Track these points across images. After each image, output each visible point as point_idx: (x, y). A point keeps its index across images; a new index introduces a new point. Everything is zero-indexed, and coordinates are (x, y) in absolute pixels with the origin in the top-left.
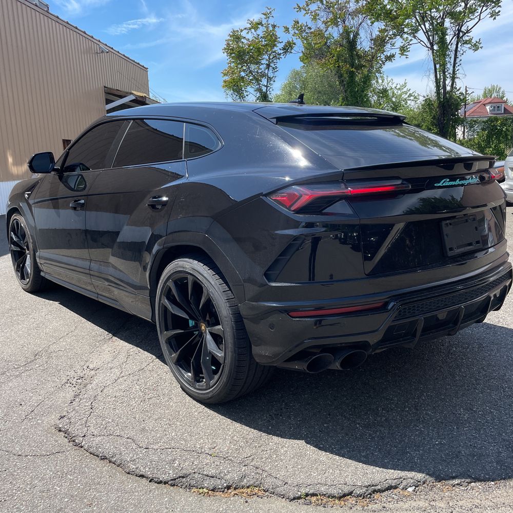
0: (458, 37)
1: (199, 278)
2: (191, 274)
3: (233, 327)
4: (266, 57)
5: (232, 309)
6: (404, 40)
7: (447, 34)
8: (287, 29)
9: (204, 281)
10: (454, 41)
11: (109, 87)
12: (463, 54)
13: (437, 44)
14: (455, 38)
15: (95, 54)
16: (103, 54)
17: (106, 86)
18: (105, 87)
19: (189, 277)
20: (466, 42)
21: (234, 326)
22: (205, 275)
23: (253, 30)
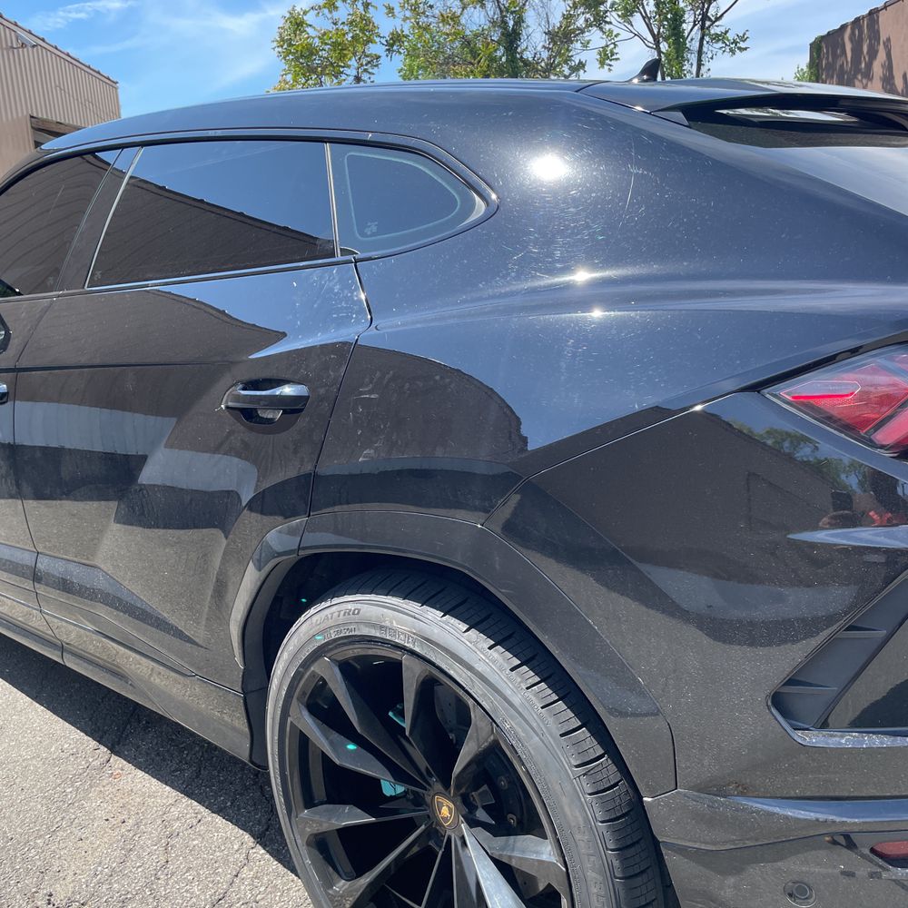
0: (703, 28)
1: (452, 673)
2: (412, 653)
3: (611, 868)
4: (353, 62)
5: (603, 803)
6: (604, 33)
7: (684, 21)
8: (390, 10)
9: (477, 690)
10: (696, 34)
11: (40, 116)
12: (712, 58)
13: (666, 39)
14: (696, 28)
15: (6, 49)
16: (25, 50)
17: (35, 115)
18: (32, 117)
19: (406, 659)
20: (717, 38)
21: (616, 863)
22: (480, 667)
23: (326, 11)
